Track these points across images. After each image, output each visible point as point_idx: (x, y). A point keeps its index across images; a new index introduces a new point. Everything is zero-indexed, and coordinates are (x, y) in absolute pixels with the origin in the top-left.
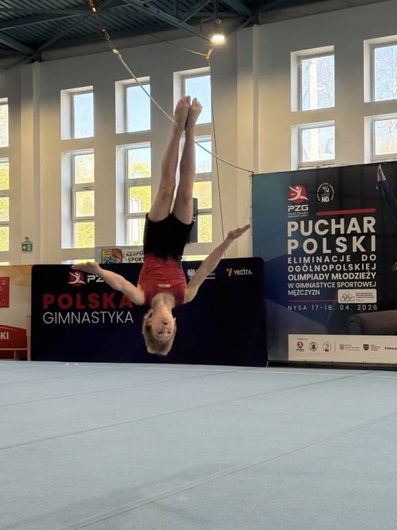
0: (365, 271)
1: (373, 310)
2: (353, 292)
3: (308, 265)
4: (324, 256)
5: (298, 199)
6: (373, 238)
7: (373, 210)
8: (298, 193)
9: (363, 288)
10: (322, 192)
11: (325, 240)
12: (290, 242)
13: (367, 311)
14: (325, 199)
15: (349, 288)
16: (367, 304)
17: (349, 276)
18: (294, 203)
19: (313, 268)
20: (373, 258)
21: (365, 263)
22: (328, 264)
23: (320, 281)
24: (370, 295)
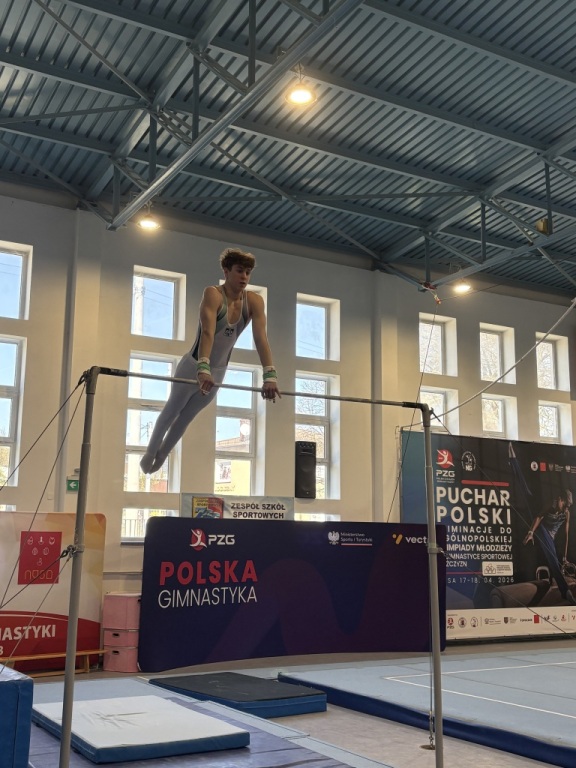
0: (503, 543)
1: (510, 583)
2: (495, 564)
3: (456, 534)
4: (469, 525)
5: (445, 464)
6: (508, 511)
7: (507, 485)
8: (445, 458)
9: (502, 560)
10: (466, 460)
11: (470, 509)
12: (439, 508)
13: (506, 584)
14: (469, 468)
15: (492, 560)
16: (506, 577)
17: (491, 548)
18: (441, 468)
19: (460, 538)
20: (509, 531)
21: (503, 535)
22: (473, 534)
23: (467, 552)
24: (507, 568)
